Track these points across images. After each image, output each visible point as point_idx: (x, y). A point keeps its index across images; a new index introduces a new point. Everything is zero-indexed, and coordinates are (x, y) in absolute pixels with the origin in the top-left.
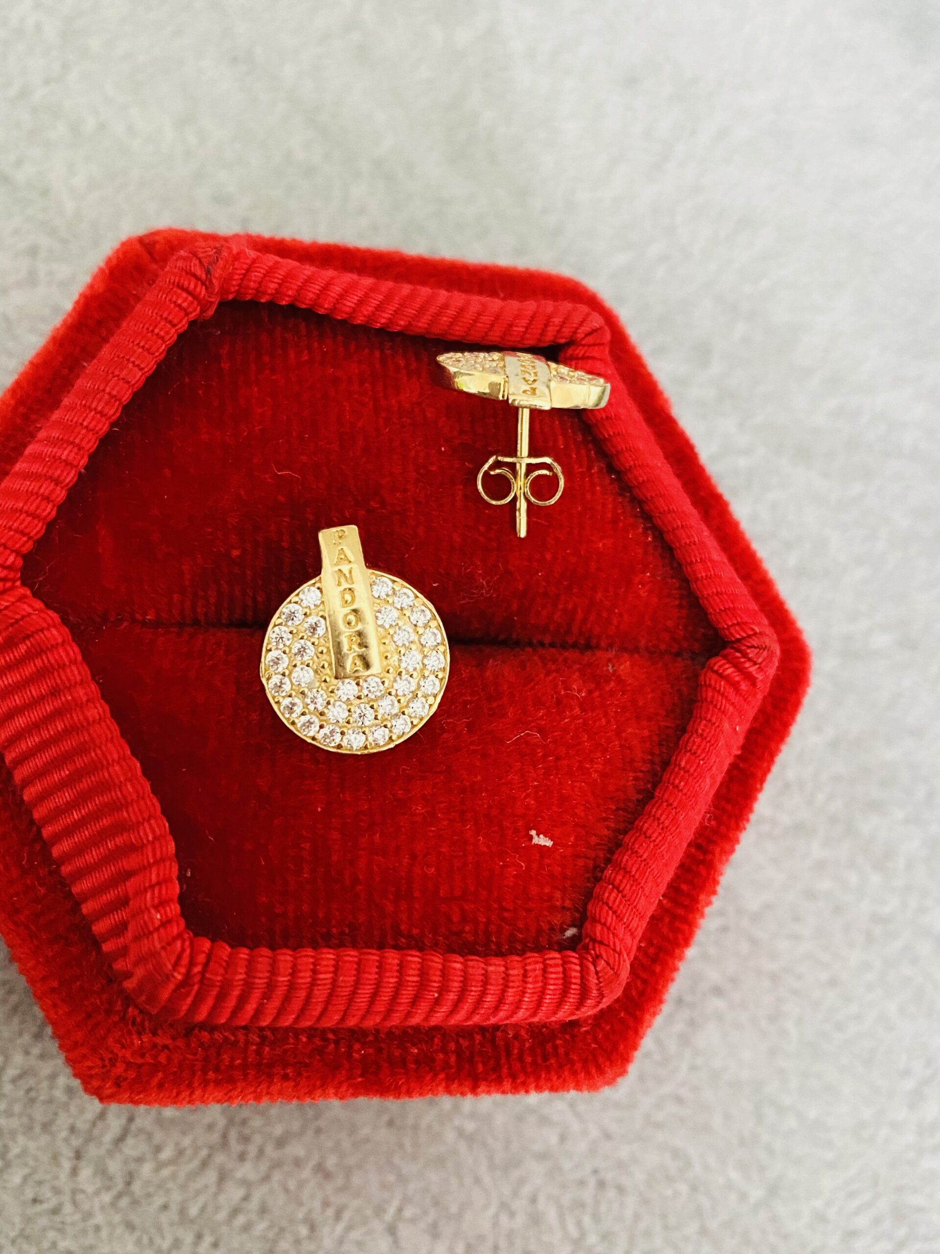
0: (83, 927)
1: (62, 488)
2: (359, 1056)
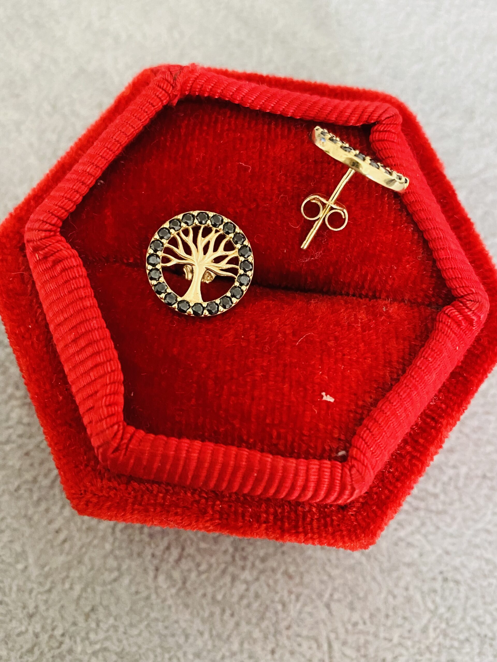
0: (79, 420)
1: (86, 186)
2: (218, 508)
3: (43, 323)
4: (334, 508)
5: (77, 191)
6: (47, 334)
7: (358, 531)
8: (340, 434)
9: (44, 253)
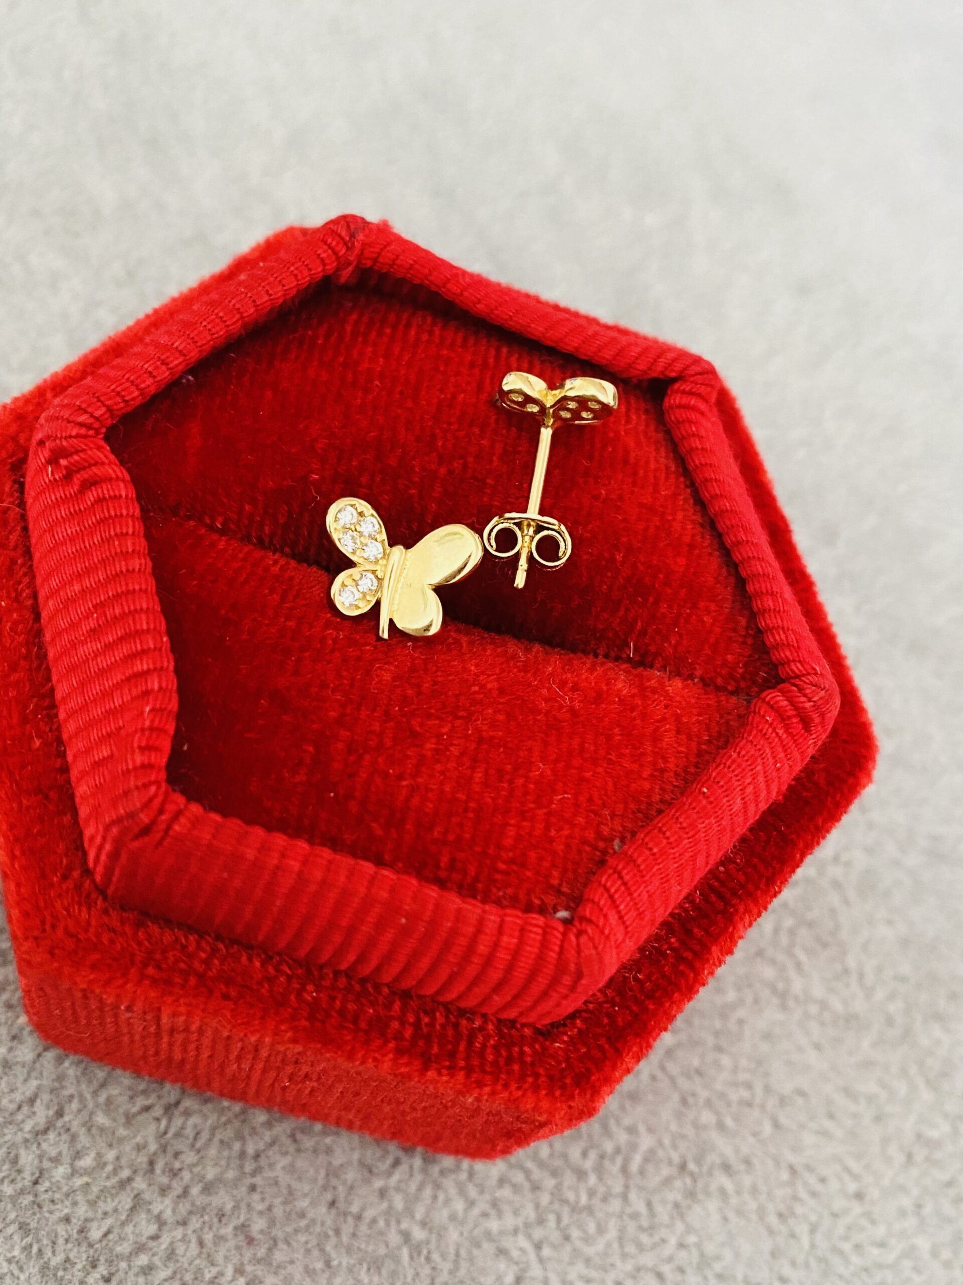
0: (67, 793)
1: (168, 369)
2: (309, 998)
3: (29, 602)
4: (527, 1031)
5: (150, 373)
6: (33, 623)
7: (568, 1081)
8: (561, 880)
9: (70, 463)
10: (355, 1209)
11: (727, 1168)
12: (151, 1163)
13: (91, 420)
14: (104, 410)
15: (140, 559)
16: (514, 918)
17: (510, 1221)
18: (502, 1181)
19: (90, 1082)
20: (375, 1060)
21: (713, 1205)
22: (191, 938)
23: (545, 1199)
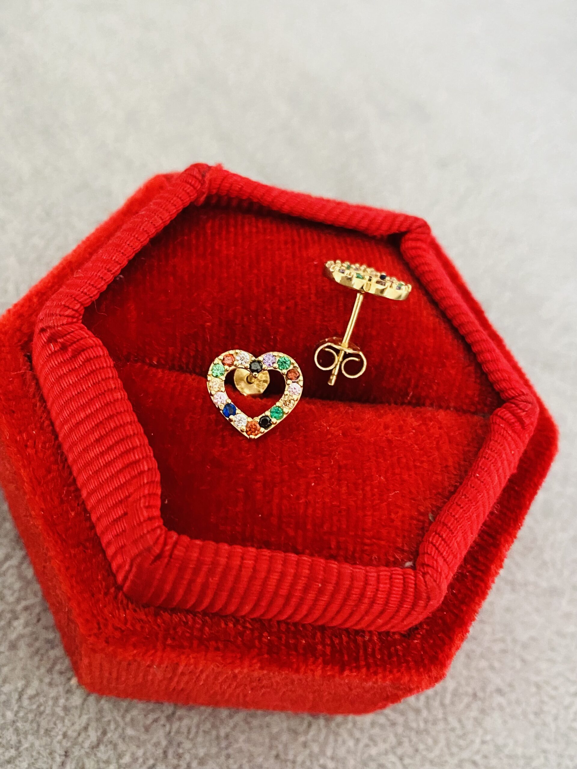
0: (96, 541)
1: (111, 274)
2: (266, 640)
3: (49, 429)
4: (397, 636)
5: (102, 278)
6: (55, 441)
7: (426, 662)
8: (403, 544)
9: (64, 340)
10: (291, 757)
11: (499, 691)
12: (165, 753)
13: (74, 312)
14: (79, 305)
15: (120, 392)
16: (385, 572)
17: (382, 747)
18: (373, 724)
19: (119, 710)
20: (312, 670)
21: (496, 715)
22: (189, 617)
23: (400, 729)
